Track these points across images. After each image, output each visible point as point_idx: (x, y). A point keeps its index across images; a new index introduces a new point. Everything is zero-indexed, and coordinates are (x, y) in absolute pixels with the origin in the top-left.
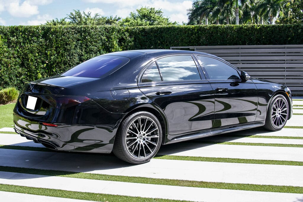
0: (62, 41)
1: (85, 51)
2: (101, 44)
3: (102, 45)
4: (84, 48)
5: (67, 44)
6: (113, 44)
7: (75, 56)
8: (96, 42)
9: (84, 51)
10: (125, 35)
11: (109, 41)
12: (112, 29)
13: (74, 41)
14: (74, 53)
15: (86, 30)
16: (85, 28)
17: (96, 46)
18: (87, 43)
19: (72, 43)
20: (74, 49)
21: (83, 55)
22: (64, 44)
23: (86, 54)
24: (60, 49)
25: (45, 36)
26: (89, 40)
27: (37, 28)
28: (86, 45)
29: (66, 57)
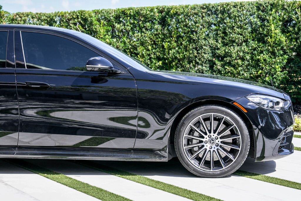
0: (185, 28)
1: (223, 42)
2: (250, 29)
3: (252, 32)
4: (220, 37)
5: (192, 32)
6: (269, 31)
7: (205, 49)
8: (241, 27)
9: (220, 42)
10: (296, 13)
11: (265, 25)
12: (271, 5)
13: (204, 27)
14: (204, 45)
15: (224, 9)
16: (223, 6)
17: (241, 35)
18: (225, 29)
19: (201, 29)
20: (205, 39)
21: (218, 49)
22: (188, 32)
23: (223, 46)
24: (183, 39)
25: (163, 22)
26: (229, 24)
27: (152, 10)
28: (225, 33)
29: (191, 52)
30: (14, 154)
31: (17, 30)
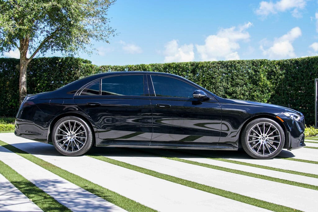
0: (208, 76)
1: (231, 85)
2: (248, 77)
3: (249, 79)
4: (230, 81)
5: (213, 78)
6: (260, 78)
7: (220, 89)
8: (242, 75)
9: (229, 84)
10: (276, 68)
11: (257, 75)
12: (261, 62)
13: (220, 75)
14: (220, 86)
15: (232, 64)
16: (231, 62)
17: (243, 80)
18: (233, 76)
19: (218, 76)
20: (220, 82)
21: (228, 89)
22: (210, 78)
23: (232, 87)
24: (206, 82)
25: (194, 72)
26: (235, 74)
27: (187, 64)
28: (232, 79)
29: (212, 90)
30: (149, 145)
31: (149, 74)
